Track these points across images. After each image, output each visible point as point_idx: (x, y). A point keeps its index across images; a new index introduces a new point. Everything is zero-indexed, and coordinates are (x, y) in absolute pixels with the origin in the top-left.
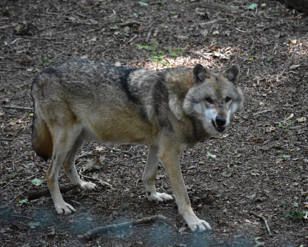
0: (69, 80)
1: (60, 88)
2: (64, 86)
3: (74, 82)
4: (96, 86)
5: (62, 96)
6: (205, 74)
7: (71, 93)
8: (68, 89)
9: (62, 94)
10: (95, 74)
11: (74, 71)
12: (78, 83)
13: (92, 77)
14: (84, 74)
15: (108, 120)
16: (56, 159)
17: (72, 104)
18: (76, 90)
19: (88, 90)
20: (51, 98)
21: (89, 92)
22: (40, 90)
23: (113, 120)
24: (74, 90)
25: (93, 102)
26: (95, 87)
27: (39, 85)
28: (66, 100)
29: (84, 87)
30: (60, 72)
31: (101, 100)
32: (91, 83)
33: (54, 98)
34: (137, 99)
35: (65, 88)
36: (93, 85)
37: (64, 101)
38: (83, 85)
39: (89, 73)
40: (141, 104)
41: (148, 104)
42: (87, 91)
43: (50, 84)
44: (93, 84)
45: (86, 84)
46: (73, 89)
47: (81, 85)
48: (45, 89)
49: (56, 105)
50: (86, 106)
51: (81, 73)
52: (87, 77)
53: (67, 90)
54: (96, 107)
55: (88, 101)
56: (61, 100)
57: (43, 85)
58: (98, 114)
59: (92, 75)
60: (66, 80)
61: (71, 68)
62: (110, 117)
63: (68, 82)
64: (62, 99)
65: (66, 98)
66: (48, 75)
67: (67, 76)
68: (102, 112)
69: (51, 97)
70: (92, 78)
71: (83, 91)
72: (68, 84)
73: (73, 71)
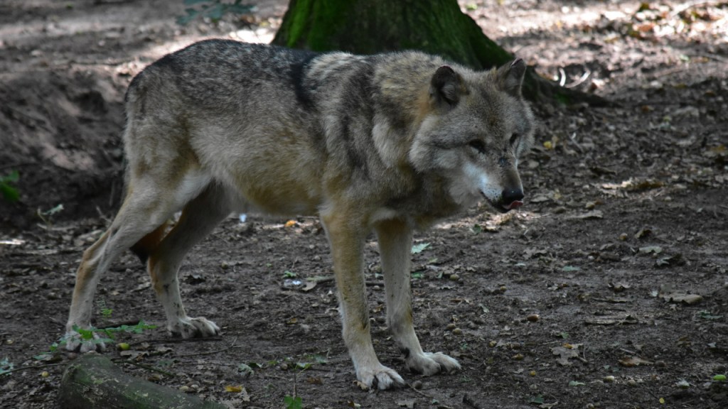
0: (194, 78)
1: (176, 94)
2: (185, 91)
3: (203, 80)
4: (244, 86)
5: (178, 113)
6: (459, 86)
7: (196, 104)
8: (191, 97)
9: (177, 109)
10: (244, 64)
11: (208, 58)
12: (211, 81)
13: (238, 69)
14: (225, 64)
15: (258, 154)
16: (117, 236)
17: (195, 128)
18: (206, 98)
19: (229, 95)
20: (157, 115)
21: (229, 99)
22: (140, 101)
23: (267, 153)
24: (202, 98)
25: (235, 121)
26: (242, 88)
27: (138, 89)
28: (185, 120)
29: (221, 90)
30: (180, 63)
31: (249, 115)
32: (236, 81)
33: (162, 116)
34: (311, 102)
35: (186, 95)
36: (238, 85)
37: (179, 124)
38: (220, 85)
39: (236, 62)
40: (316, 111)
41: (329, 114)
42: (226, 97)
43: (159, 87)
44: (240, 82)
45: (225, 84)
46: (201, 96)
47: (217, 86)
48: (148, 97)
49: (164, 133)
50: (221, 130)
51: (219, 63)
52: (229, 70)
53: (189, 99)
54: (239, 131)
55: (226, 118)
56: (175, 122)
57: (145, 89)
58: (240, 144)
59: (239, 65)
60: (188, 78)
61: (201, 54)
62: (261, 147)
63: (193, 82)
64: (178, 119)
65: (185, 116)
66: (158, 68)
67: (192, 71)
68: (247, 139)
69: (158, 113)
70: (238, 71)
71: (218, 97)
72: (192, 86)
73: (204, 61)
